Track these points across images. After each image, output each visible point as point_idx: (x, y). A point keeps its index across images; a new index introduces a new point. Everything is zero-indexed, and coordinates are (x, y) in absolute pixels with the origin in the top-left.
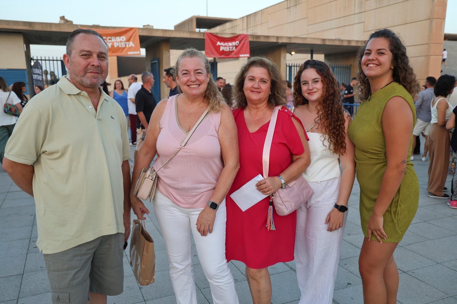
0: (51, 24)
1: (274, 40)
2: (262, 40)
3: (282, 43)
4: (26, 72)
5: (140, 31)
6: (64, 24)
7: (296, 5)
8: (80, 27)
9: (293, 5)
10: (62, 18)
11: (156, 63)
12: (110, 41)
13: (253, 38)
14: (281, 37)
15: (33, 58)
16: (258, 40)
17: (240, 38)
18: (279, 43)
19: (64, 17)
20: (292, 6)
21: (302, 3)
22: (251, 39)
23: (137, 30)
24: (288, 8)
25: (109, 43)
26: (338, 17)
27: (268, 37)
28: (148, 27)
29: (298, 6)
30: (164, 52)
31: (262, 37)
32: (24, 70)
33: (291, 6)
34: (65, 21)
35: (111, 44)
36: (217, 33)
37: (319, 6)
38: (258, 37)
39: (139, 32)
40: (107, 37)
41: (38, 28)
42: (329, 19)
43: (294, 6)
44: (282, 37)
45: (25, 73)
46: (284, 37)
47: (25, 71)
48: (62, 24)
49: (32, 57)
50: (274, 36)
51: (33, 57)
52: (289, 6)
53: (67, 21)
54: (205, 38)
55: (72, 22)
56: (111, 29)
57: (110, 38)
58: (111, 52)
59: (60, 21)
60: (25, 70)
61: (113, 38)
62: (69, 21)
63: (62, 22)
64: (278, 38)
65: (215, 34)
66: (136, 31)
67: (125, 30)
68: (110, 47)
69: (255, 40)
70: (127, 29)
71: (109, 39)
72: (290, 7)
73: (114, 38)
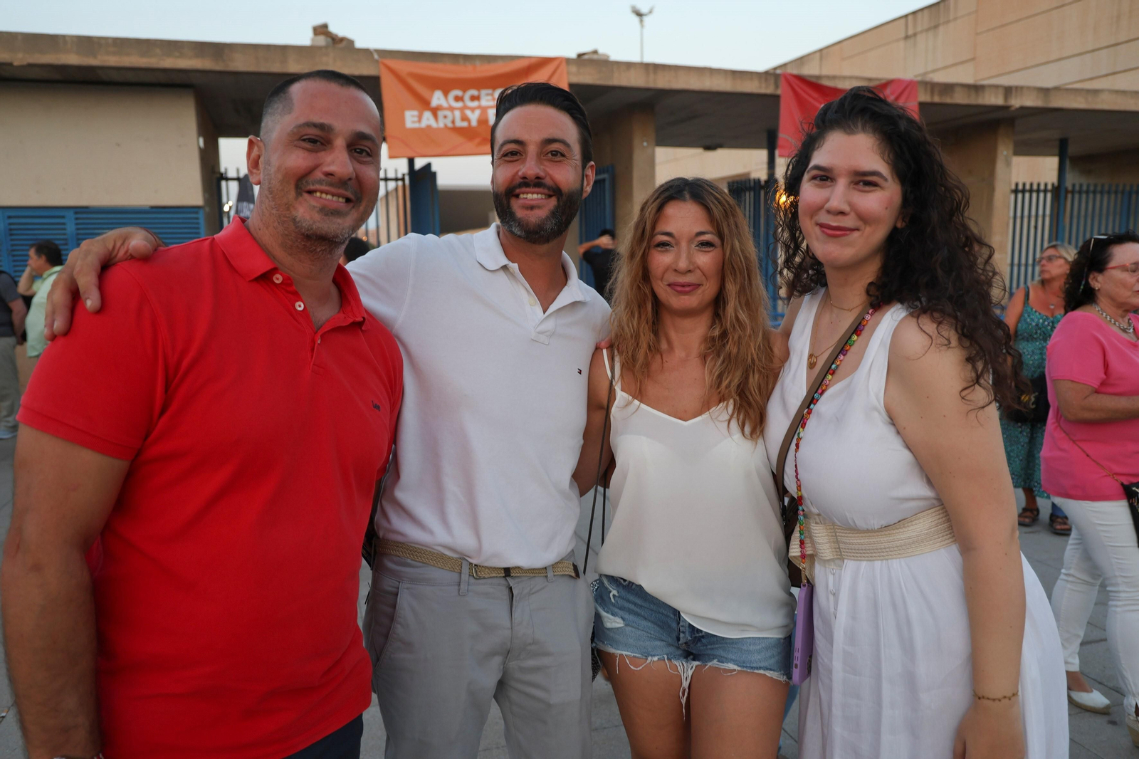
0: (284, 49)
1: (996, 100)
2: (960, 98)
3: (1022, 108)
4: (201, 215)
5: (573, 69)
6: (326, 47)
7: (936, 27)
8: (379, 56)
9: (926, 27)
10: (321, 30)
11: (604, 180)
12: (475, 104)
13: (932, 93)
14: (1019, 89)
15: (226, 173)
16: (948, 100)
17: (892, 94)
18: (1013, 109)
19: (325, 26)
20: (922, 32)
21: (955, 19)
22: (924, 97)
23: (564, 64)
24: (907, 37)
25: (473, 110)
26: (1090, 48)
27: (977, 88)
28: (595, 57)
29: (941, 28)
30: (636, 142)
31: (958, 89)
32: (195, 209)
33: (919, 29)
34: (329, 40)
35: (477, 112)
36: (819, 77)
37: (1017, 21)
38: (948, 88)
39: (568, 73)
40: (464, 91)
41: (240, 64)
42: (1054, 57)
43: (928, 30)
44: (1022, 88)
45: (197, 218)
46: (1029, 88)
47: (197, 213)
48: (319, 48)
49: (222, 170)
50: (996, 87)
51: (226, 170)
52: (910, 32)
53: (336, 40)
54: (779, 92)
55: (350, 43)
56: (478, 63)
57: (474, 92)
58: (477, 140)
59: (313, 40)
60: (198, 207)
61: (484, 92)
62: (342, 40)
63: (322, 41)
64: (1008, 91)
65: (814, 80)
66: (559, 71)
67: (525, 63)
68: (474, 123)
69: (937, 99)
70: (533, 61)
71: (473, 98)
72: (915, 35)
73: (488, 95)
